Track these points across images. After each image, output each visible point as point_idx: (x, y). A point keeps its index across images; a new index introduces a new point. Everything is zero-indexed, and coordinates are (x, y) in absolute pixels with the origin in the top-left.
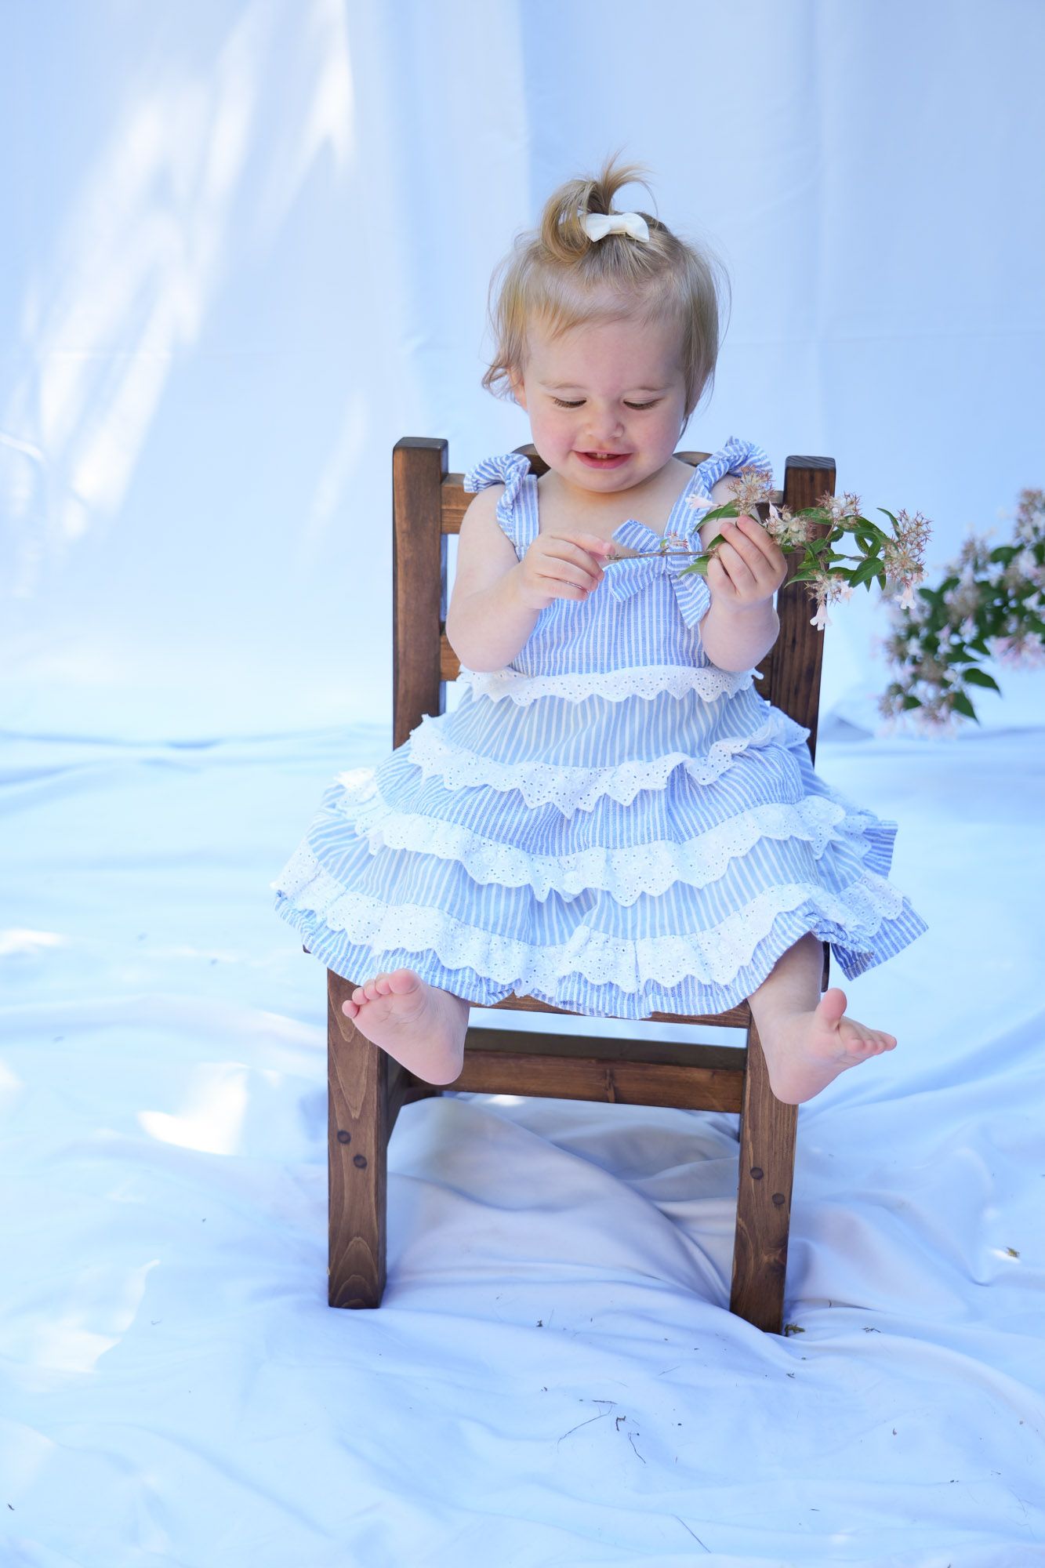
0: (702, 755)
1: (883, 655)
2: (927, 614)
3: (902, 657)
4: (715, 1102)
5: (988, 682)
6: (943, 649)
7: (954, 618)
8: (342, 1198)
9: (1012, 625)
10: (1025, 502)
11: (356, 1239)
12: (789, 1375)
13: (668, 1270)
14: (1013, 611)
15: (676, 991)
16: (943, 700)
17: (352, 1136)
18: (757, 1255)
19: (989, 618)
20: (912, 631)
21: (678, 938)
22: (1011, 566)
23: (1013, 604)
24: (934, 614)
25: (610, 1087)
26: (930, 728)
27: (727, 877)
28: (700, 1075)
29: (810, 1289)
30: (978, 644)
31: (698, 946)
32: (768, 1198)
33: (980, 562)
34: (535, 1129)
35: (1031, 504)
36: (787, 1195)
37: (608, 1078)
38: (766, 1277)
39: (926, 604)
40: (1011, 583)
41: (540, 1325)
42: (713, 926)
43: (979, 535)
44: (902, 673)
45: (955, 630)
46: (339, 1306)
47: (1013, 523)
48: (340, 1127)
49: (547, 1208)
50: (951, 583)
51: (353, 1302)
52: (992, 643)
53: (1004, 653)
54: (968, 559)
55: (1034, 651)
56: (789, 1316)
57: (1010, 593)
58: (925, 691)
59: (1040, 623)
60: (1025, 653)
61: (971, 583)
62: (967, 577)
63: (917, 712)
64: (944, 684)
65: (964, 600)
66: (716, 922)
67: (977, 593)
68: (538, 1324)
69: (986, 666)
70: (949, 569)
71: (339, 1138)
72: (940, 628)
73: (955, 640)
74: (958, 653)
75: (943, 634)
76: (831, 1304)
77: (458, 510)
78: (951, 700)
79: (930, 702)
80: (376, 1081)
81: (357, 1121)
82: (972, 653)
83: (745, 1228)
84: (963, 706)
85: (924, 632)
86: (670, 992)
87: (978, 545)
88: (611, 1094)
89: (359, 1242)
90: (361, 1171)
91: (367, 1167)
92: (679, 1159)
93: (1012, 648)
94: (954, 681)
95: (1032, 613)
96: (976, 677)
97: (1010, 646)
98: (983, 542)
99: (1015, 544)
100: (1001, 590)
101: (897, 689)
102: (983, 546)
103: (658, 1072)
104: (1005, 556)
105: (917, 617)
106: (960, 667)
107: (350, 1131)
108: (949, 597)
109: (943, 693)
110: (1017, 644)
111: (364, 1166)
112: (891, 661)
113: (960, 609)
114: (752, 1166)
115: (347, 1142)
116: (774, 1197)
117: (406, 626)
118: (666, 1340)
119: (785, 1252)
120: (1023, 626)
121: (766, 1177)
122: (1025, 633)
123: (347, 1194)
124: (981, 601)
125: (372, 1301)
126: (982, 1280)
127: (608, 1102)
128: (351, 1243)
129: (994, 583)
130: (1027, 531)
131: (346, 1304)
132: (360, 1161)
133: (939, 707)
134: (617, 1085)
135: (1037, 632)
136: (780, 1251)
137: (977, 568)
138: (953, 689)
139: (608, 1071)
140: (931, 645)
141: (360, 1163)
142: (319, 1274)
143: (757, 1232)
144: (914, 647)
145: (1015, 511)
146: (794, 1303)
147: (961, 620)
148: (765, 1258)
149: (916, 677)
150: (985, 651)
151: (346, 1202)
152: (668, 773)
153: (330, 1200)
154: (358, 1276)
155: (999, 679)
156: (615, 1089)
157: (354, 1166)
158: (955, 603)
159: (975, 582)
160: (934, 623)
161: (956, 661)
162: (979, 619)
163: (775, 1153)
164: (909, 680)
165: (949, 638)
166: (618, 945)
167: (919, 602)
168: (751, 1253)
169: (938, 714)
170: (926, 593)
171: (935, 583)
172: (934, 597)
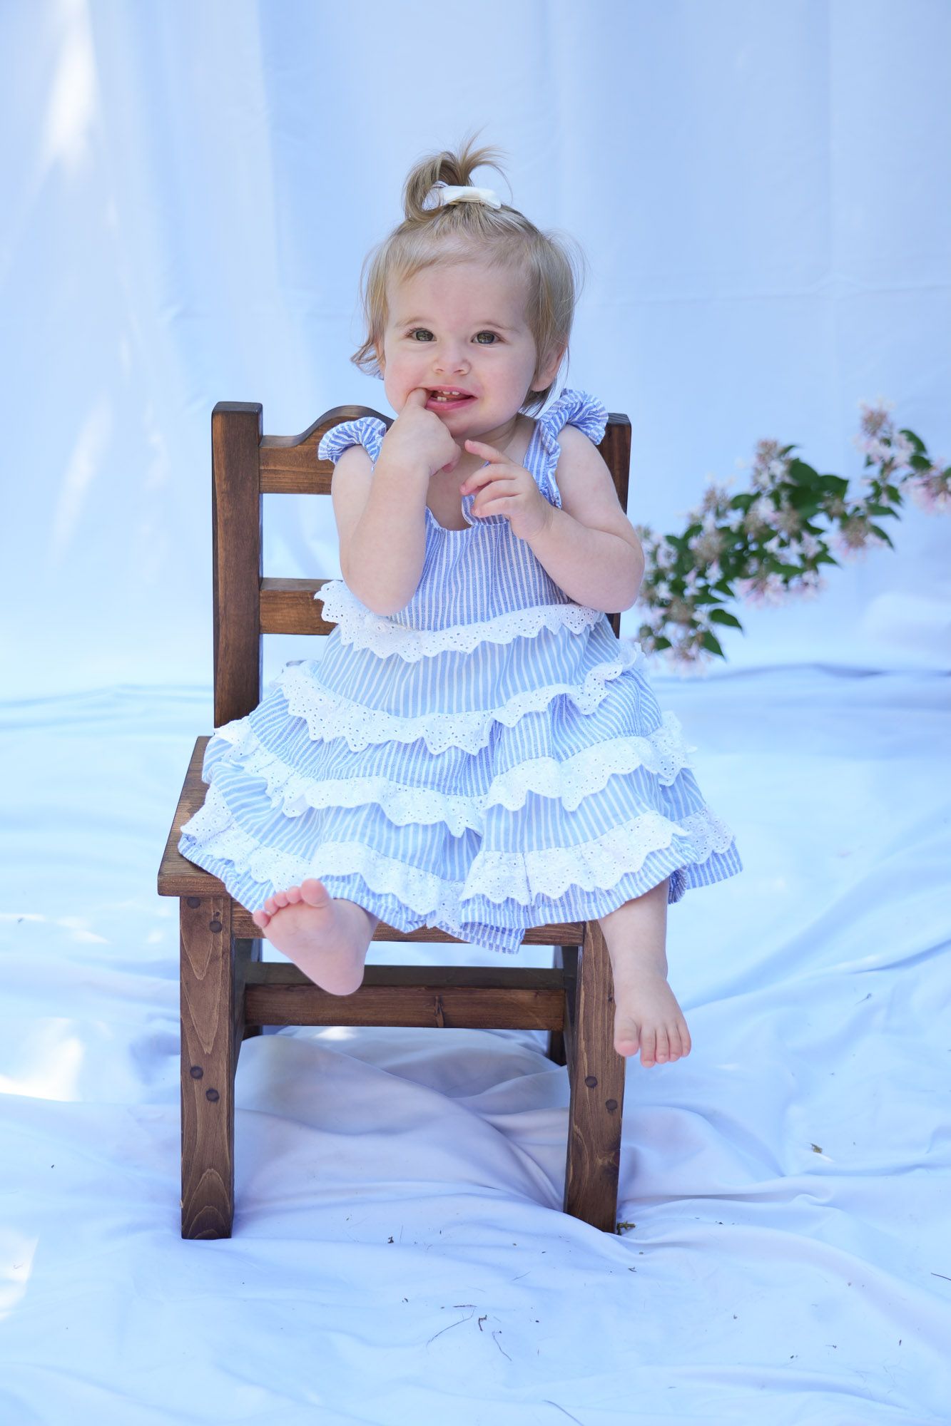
0: (578, 683)
2: (673, 560)
3: (652, 601)
4: (538, 1021)
5: (732, 621)
6: (690, 592)
7: (700, 562)
8: (196, 1131)
9: (753, 566)
10: (762, 452)
11: (208, 1170)
12: (630, 1269)
13: (506, 1180)
14: (753, 554)
15: (565, 900)
16: (692, 639)
17: (204, 1072)
18: (592, 1159)
19: (732, 561)
20: (659, 576)
21: (562, 850)
22: (751, 512)
23: (753, 547)
24: (680, 559)
25: (439, 1013)
26: (682, 667)
27: (608, 791)
28: (524, 996)
29: (639, 1188)
30: (722, 586)
31: (582, 857)
32: (601, 1105)
33: (721, 509)
34: (363, 1058)
35: (767, 453)
36: (619, 1101)
37: (437, 1003)
38: (601, 1179)
39: (672, 549)
40: (752, 528)
41: (392, 1241)
42: (595, 837)
43: (720, 484)
44: (651, 616)
45: (701, 574)
46: (192, 1238)
47: (750, 472)
48: (193, 1063)
49: (387, 1131)
50: (695, 529)
51: (205, 1232)
52: (738, 586)
53: (747, 594)
54: (710, 507)
55: (776, 591)
56: (620, 1216)
57: (750, 538)
58: (673, 632)
59: (779, 564)
60: (768, 593)
61: (713, 530)
62: (710, 523)
63: (668, 652)
64: (693, 624)
65: (709, 545)
66: (598, 833)
67: (720, 539)
68: (389, 1241)
69: (730, 607)
70: (692, 516)
71: (191, 1073)
72: (687, 573)
73: (701, 583)
74: (704, 596)
75: (690, 578)
77: (275, 470)
78: (700, 639)
79: (680, 641)
80: (227, 1017)
81: (210, 1056)
82: (717, 594)
83: (581, 1134)
84: (711, 645)
85: (671, 576)
86: (558, 903)
87: (718, 493)
88: (440, 1019)
89: (211, 1174)
90: (213, 1105)
91: (219, 1101)
92: (501, 1078)
93: (755, 589)
94: (702, 622)
95: (772, 555)
96: (721, 617)
97: (754, 586)
98: (723, 490)
99: (753, 491)
100: (741, 534)
101: (650, 631)
102: (724, 494)
103: (485, 996)
104: (744, 502)
105: (664, 562)
106: (707, 608)
107: (203, 1066)
108: (694, 543)
109: (692, 633)
110: (759, 587)
111: (216, 1099)
113: (706, 554)
114: (586, 1075)
115: (200, 1077)
116: (607, 1103)
117: (226, 583)
118: (515, 1244)
119: (618, 1154)
120: (764, 568)
121: (600, 1083)
122: (767, 575)
123: (199, 1127)
124: (725, 546)
125: (224, 1232)
127: (437, 1027)
128: (204, 1175)
129: (734, 528)
130: (764, 479)
131: (199, 1234)
132: (212, 1095)
133: (690, 646)
134: (445, 1010)
135: (779, 572)
136: (613, 1154)
137: (719, 515)
138: (701, 629)
139: (437, 998)
140: (678, 588)
141: (213, 1096)
142: (172, 1210)
143: (592, 1138)
144: (663, 591)
145: (753, 460)
146: (624, 1202)
147: (707, 564)
148: (600, 1162)
149: (666, 619)
150: (729, 593)
151: (199, 1135)
152: (549, 700)
153: (182, 1135)
154: (211, 1207)
155: (742, 619)
156: (443, 1014)
157: (206, 1100)
158: (700, 549)
159: (716, 528)
160: (681, 568)
161: (702, 603)
162: (723, 563)
163: (608, 1062)
164: (659, 622)
165: (695, 581)
166: (510, 860)
167: (665, 547)
168: (586, 1158)
169: (689, 654)
170: (671, 539)
171: (679, 530)
172: (680, 543)
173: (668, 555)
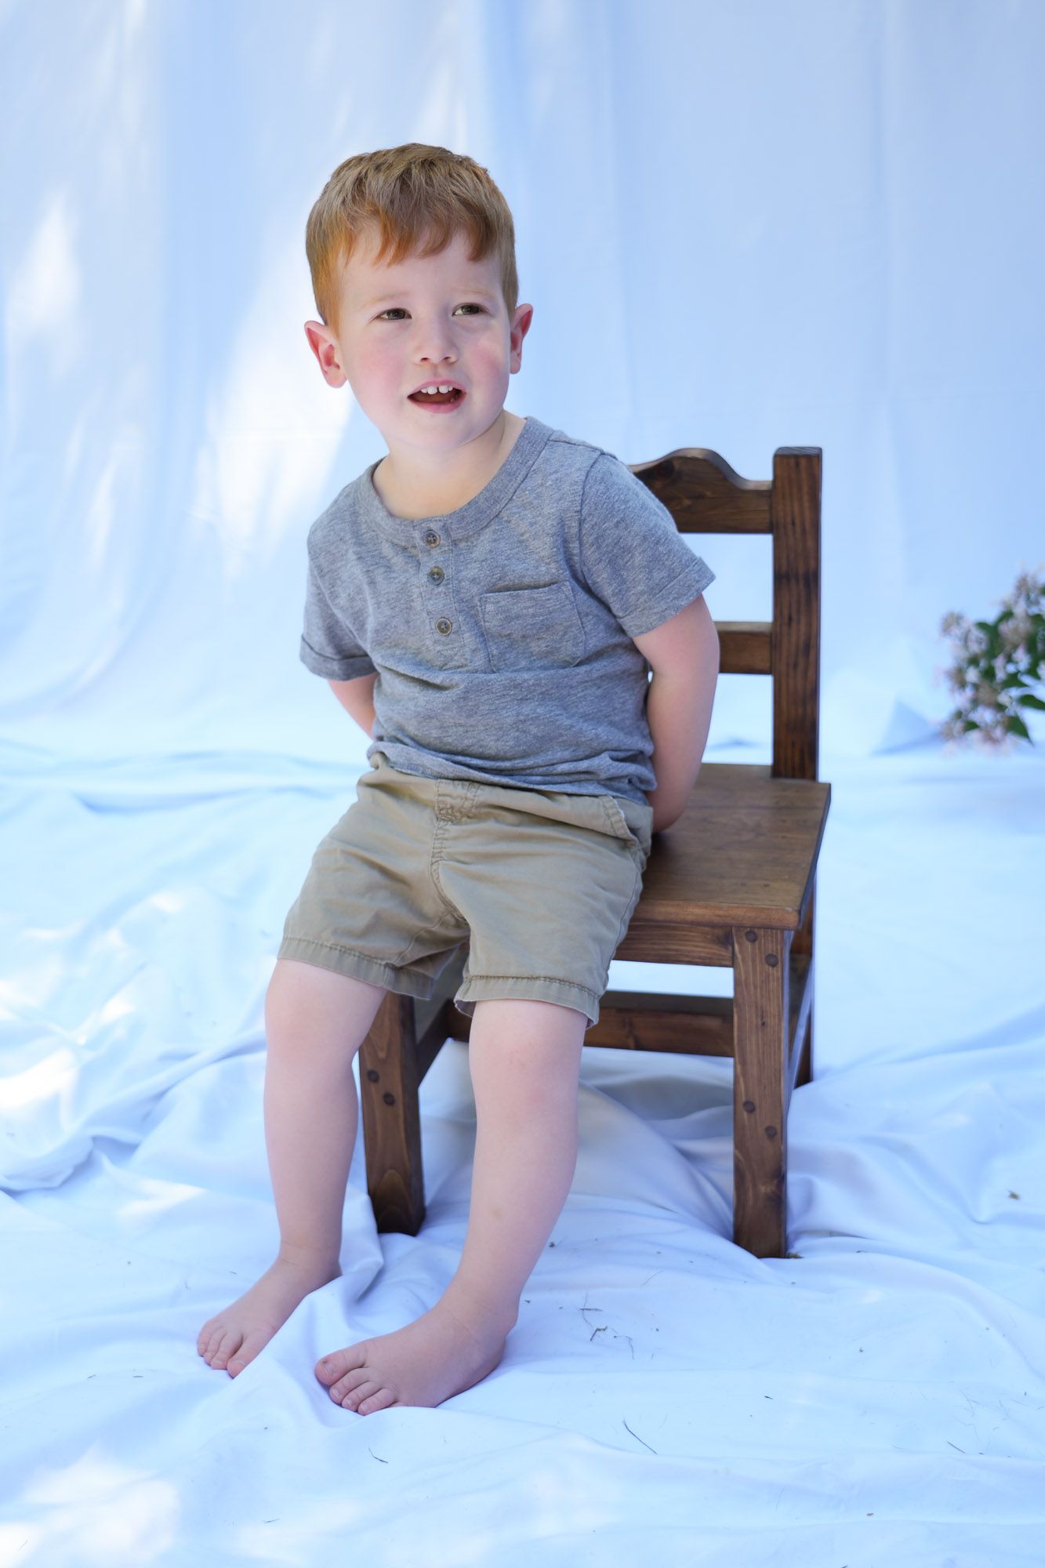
1: (945, 685)
2: (984, 647)
3: (962, 684)
4: (726, 1048)
6: (1000, 675)
7: (1008, 648)
8: (375, 1132)
11: (390, 1171)
13: (680, 1202)
16: (999, 723)
17: (380, 1076)
18: (755, 1186)
19: (1040, 646)
20: (973, 661)
24: (991, 644)
25: (630, 1035)
26: (987, 748)
30: (1031, 671)
32: (761, 1131)
33: (1033, 596)
36: (782, 1129)
37: (628, 1026)
38: (765, 1207)
39: (983, 636)
44: (962, 699)
45: (1009, 659)
48: (369, 1067)
50: (1007, 615)
52: (1042, 670)
54: (1021, 594)
56: (792, 1247)
58: (982, 715)
61: (1024, 615)
62: (1020, 609)
63: (975, 736)
64: (1000, 708)
65: (1016, 630)
67: (1028, 624)
69: (1039, 692)
70: (1004, 603)
71: (369, 1076)
72: (996, 658)
73: (1011, 668)
74: (1013, 680)
75: (999, 663)
76: (832, 1233)
78: (1007, 722)
79: (986, 724)
80: (397, 1021)
81: (383, 1059)
82: (1026, 679)
83: (741, 1158)
84: (1017, 727)
85: (983, 664)
87: (1029, 579)
88: (631, 1042)
89: (393, 1175)
90: (390, 1107)
91: (396, 1104)
94: (1007, 704)
96: (1029, 701)
101: (959, 714)
103: (673, 1023)
105: (975, 648)
106: (1015, 692)
107: (379, 1070)
108: (1006, 628)
109: (1000, 717)
111: (392, 1104)
112: (952, 691)
113: (1013, 638)
114: (745, 1101)
115: (376, 1081)
116: (768, 1129)
119: (784, 1183)
121: (758, 1110)
123: (379, 1129)
124: (1033, 632)
125: (409, 1229)
126: (983, 1218)
127: (629, 1048)
128: (386, 1175)
132: (388, 1097)
133: (995, 727)
134: (636, 1034)
136: (775, 1182)
137: (1029, 601)
138: (1008, 712)
139: (627, 1020)
140: (989, 674)
141: (389, 1100)
143: (753, 1164)
144: (972, 675)
146: (796, 1233)
147: (1015, 647)
148: (763, 1189)
149: (975, 703)
150: (1037, 677)
151: (379, 1136)
154: (393, 1206)
156: (634, 1037)
157: (384, 1102)
158: (1009, 633)
159: (1027, 615)
160: (992, 652)
161: (1011, 687)
162: (1030, 647)
163: (765, 1088)
164: (968, 705)
165: (1005, 668)
167: (976, 634)
168: (749, 1184)
169: (994, 736)
170: (982, 626)
171: (991, 615)
172: (991, 631)
173: (980, 642)
